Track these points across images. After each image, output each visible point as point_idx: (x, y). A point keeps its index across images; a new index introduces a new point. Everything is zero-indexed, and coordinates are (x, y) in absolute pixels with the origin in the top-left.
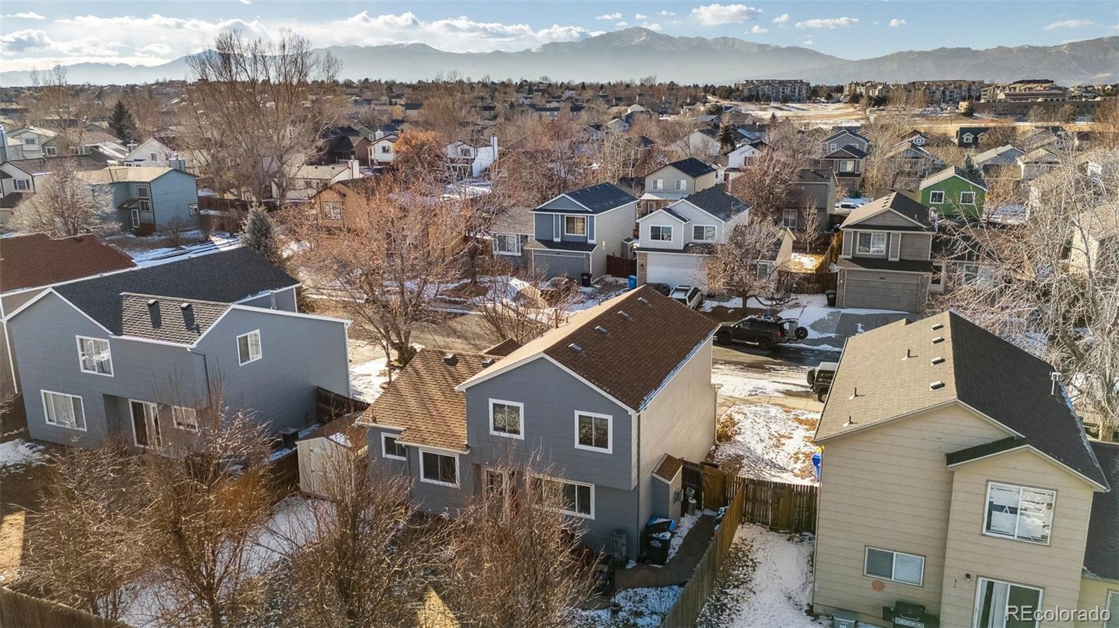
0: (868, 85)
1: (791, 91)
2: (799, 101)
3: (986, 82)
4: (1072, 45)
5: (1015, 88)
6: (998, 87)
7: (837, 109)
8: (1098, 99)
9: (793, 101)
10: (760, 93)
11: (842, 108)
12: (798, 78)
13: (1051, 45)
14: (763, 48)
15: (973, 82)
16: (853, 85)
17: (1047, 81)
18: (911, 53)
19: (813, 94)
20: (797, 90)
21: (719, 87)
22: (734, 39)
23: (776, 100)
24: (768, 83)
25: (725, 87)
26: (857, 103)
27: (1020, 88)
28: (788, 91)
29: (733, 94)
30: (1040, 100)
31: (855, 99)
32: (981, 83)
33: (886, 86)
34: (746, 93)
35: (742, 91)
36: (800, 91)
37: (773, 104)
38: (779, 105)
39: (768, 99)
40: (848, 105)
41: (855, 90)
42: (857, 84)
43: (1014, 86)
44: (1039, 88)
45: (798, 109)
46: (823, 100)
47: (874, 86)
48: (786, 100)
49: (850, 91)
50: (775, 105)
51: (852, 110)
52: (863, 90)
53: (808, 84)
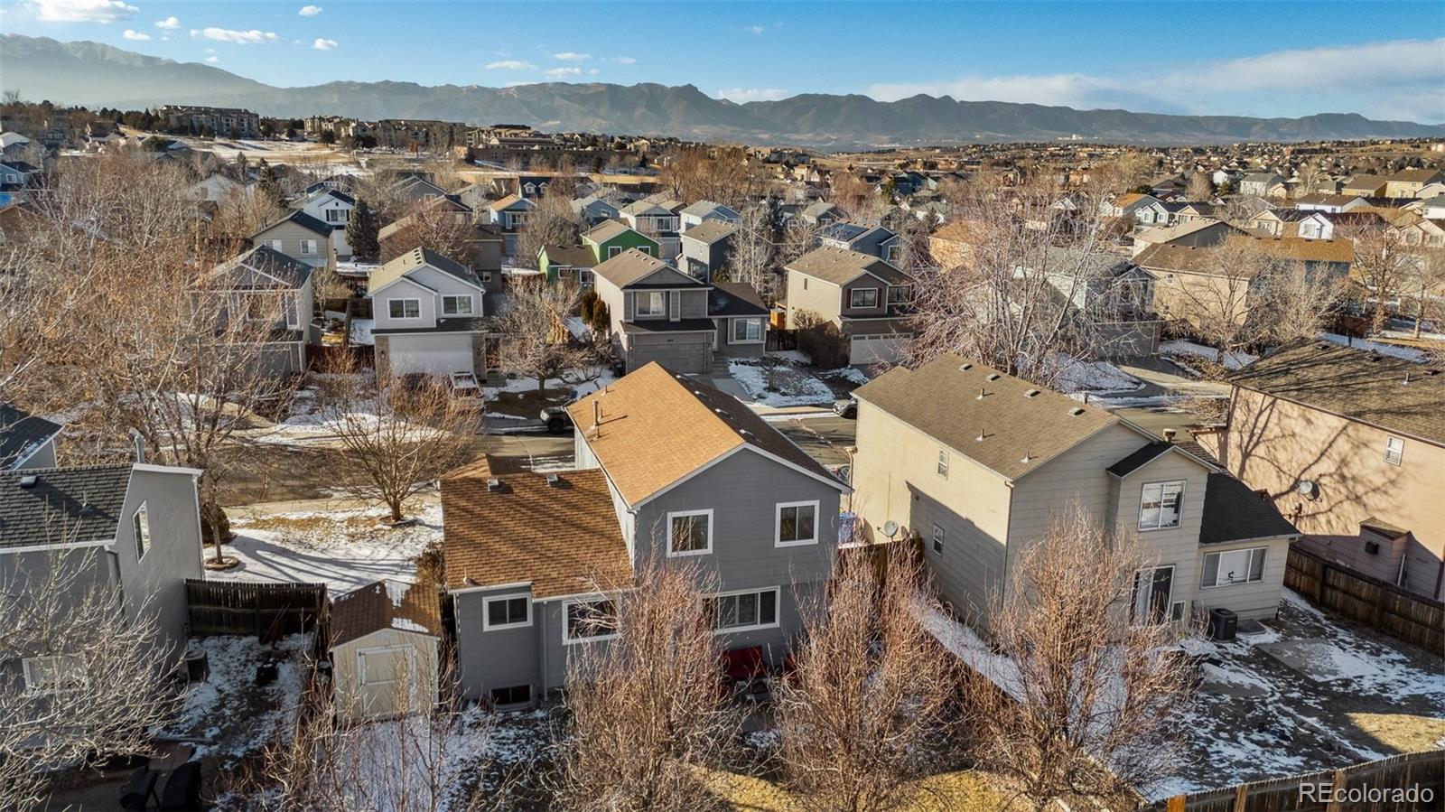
0: (337, 120)
1: (238, 123)
2: (253, 138)
3: (468, 125)
4: (519, 88)
5: (500, 133)
6: (483, 132)
7: (308, 149)
8: (589, 149)
9: (245, 138)
10: (196, 124)
11: (314, 149)
12: (242, 107)
13: (499, 86)
14: (151, 62)
15: (455, 124)
16: (317, 121)
17: (524, 128)
18: (351, 84)
19: (269, 129)
20: (245, 123)
21: (129, 114)
22: (104, 46)
23: (222, 135)
24: (207, 111)
25: (138, 113)
26: (333, 142)
27: (505, 133)
28: (234, 123)
29: (155, 123)
30: (536, 148)
31: (328, 138)
32: (462, 125)
33: (360, 124)
34: (173, 122)
35: (167, 120)
36: (249, 124)
37: (218, 140)
38: (228, 142)
39: (210, 134)
40: (321, 145)
41: (320, 126)
42: (321, 119)
43: (498, 130)
44: (523, 135)
45: (256, 148)
46: (284, 137)
47: (346, 123)
48: (236, 135)
49: (313, 127)
50: (221, 141)
51: (327, 151)
52: (330, 127)
53: (257, 116)
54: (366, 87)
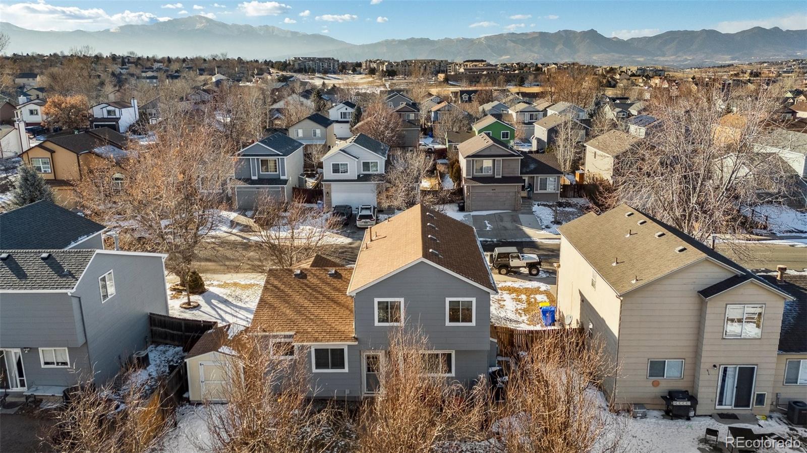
0: (378, 62)
1: (328, 65)
2: (335, 73)
3: (449, 61)
4: (486, 38)
5: (467, 65)
6: (457, 64)
7: (362, 79)
8: (517, 72)
9: (331, 73)
10: (307, 67)
11: (364, 78)
12: (331, 57)
13: (475, 38)
14: (295, 34)
15: (442, 61)
16: (368, 62)
17: (483, 61)
18: (393, 41)
19: (343, 68)
20: (332, 65)
21: (276, 62)
22: (274, 27)
23: (319, 72)
24: (313, 60)
25: (280, 62)
26: (374, 74)
27: (470, 65)
28: (326, 66)
29: (288, 67)
30: (485, 73)
31: (372, 72)
32: (446, 61)
33: (390, 63)
34: (297, 66)
35: (294, 65)
36: (333, 66)
37: (317, 75)
38: (322, 76)
39: (313, 71)
40: (368, 76)
41: (370, 65)
42: (371, 61)
43: (466, 63)
44: (480, 65)
45: (335, 78)
46: (350, 72)
47: (382, 63)
48: (326, 72)
49: (366, 66)
50: (319, 75)
51: (371, 79)
52: (375, 65)
53: (338, 61)
54: (402, 42)
